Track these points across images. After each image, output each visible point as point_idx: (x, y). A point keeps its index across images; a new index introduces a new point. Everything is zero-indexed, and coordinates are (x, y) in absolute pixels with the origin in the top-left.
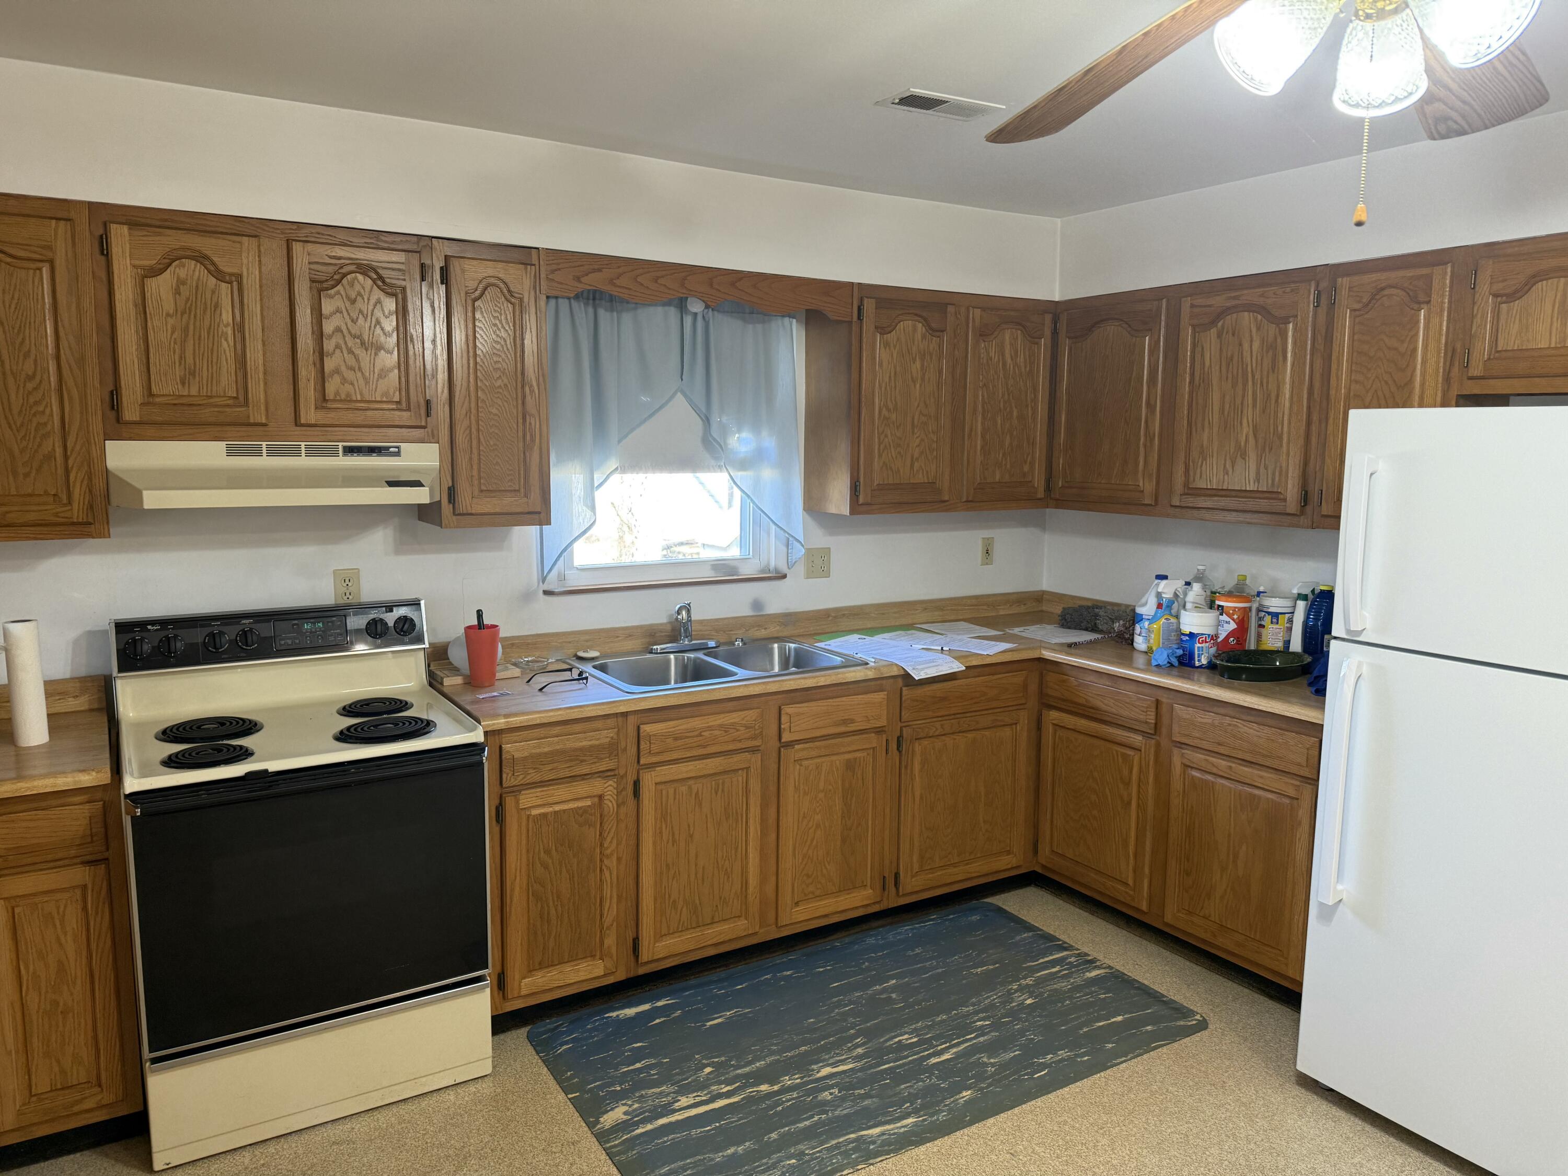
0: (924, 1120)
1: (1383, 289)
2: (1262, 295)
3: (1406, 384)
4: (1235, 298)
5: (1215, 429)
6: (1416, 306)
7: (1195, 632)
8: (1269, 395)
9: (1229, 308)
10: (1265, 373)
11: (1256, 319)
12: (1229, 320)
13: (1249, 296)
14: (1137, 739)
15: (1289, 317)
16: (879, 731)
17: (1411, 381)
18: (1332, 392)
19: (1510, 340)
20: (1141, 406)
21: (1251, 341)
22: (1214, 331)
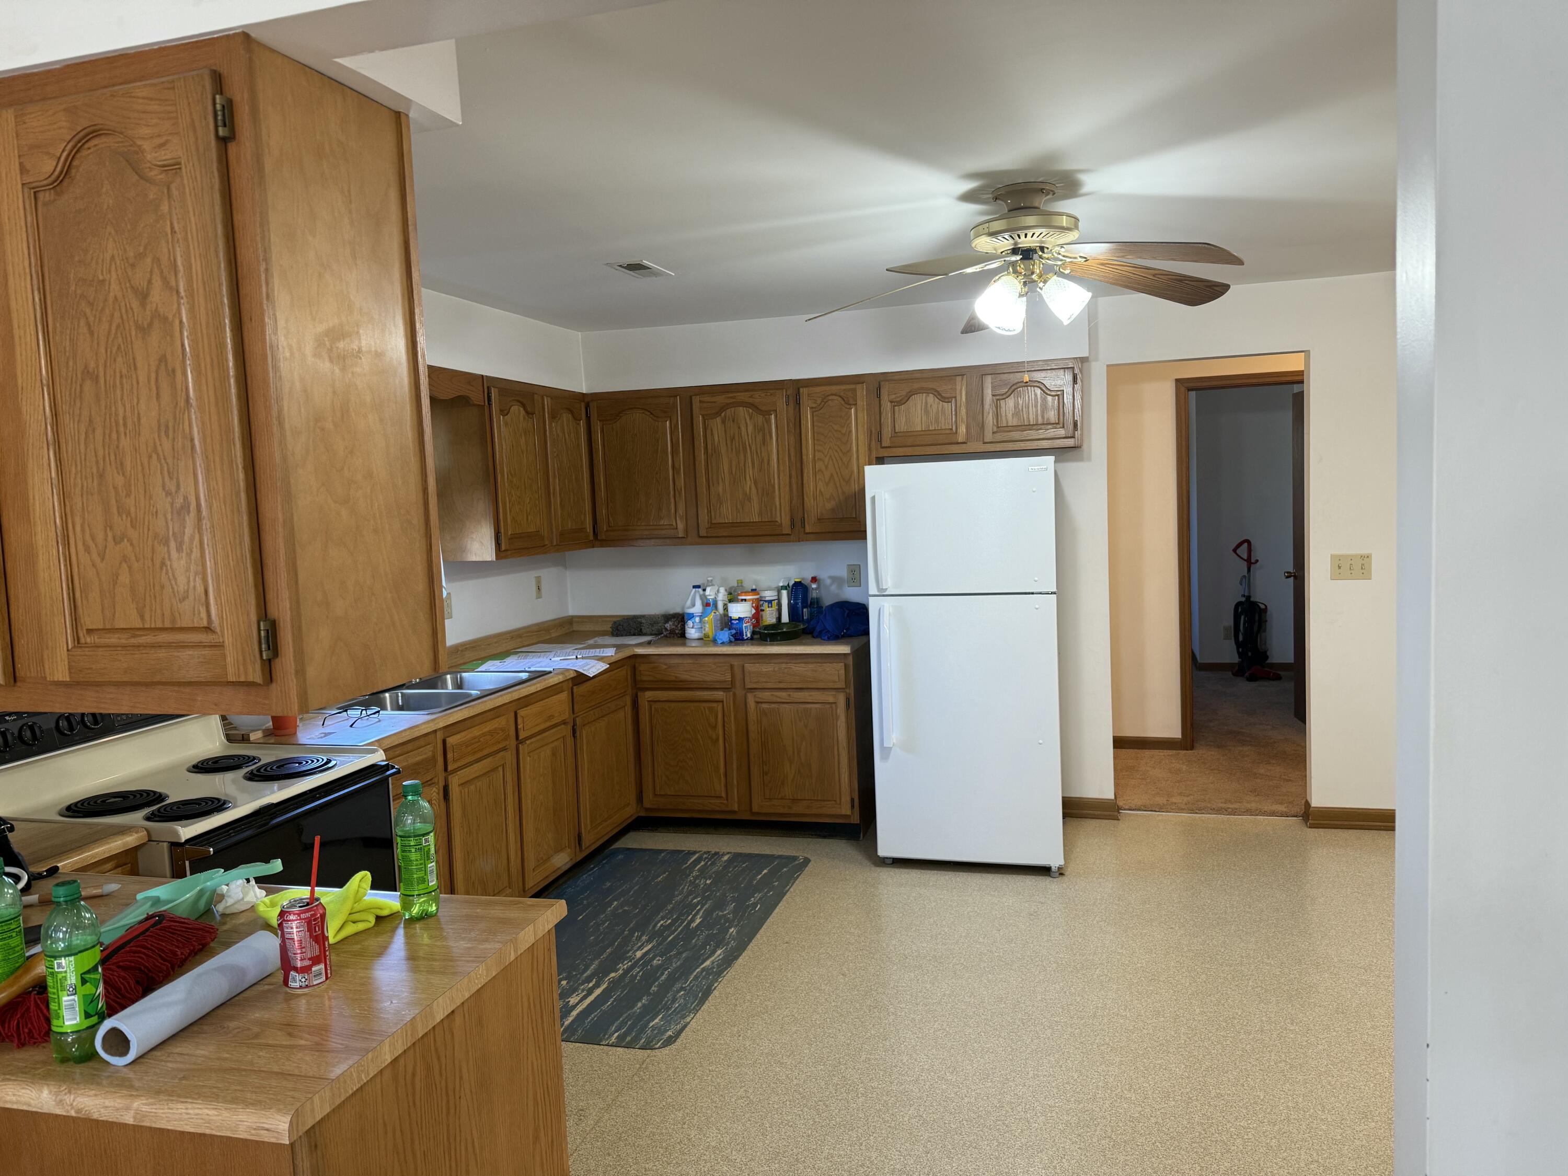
0: (726, 949)
1: (828, 396)
2: (751, 397)
3: (848, 451)
4: (731, 398)
5: (727, 483)
6: (848, 407)
7: (742, 616)
8: (763, 460)
9: (727, 404)
10: (758, 446)
11: (748, 412)
12: (729, 412)
13: (743, 396)
14: (720, 695)
15: (771, 411)
16: (564, 723)
17: (850, 450)
18: (804, 457)
19: (901, 426)
20: (668, 470)
21: (747, 426)
22: (719, 419)
